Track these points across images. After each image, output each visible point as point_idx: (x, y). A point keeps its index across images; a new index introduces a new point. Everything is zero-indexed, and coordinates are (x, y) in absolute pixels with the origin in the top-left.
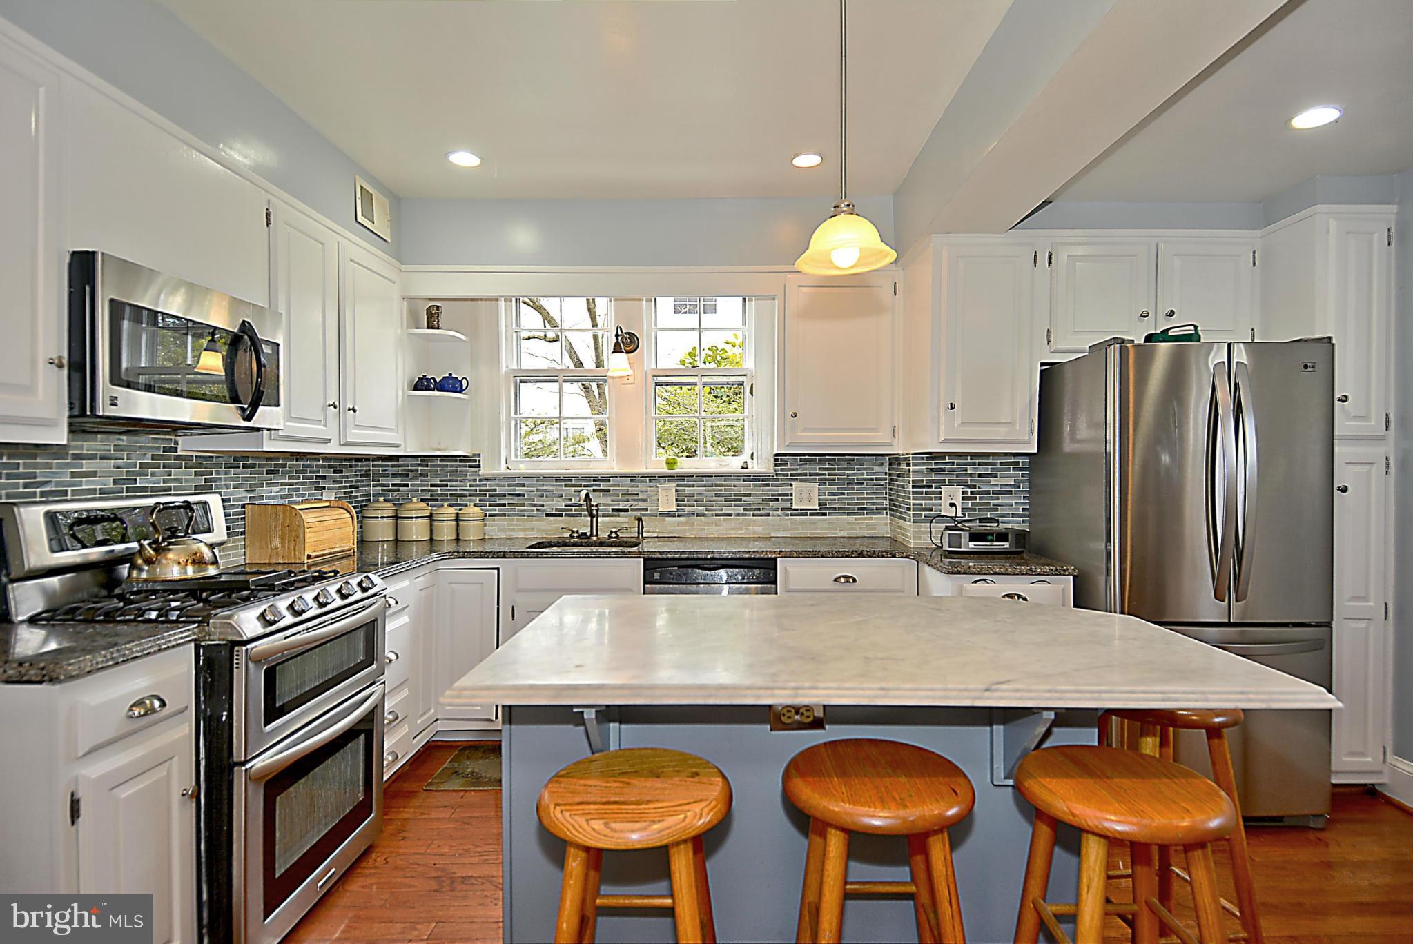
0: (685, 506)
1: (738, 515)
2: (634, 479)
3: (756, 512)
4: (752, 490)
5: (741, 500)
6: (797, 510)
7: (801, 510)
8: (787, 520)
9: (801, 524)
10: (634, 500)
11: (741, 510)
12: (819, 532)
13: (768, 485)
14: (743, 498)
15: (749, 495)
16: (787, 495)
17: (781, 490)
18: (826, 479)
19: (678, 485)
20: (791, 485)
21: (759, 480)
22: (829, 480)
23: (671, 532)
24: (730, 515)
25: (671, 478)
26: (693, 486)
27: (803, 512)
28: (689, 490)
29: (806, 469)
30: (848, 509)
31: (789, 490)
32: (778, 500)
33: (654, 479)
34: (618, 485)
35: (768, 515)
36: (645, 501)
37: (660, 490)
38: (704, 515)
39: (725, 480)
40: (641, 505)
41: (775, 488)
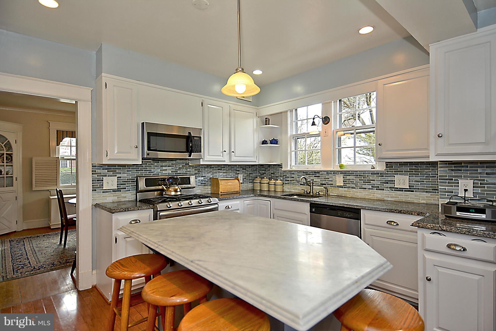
0: (347, 184)
1: (369, 189)
2: (328, 172)
3: (378, 188)
4: (375, 178)
5: (370, 182)
6: (398, 188)
7: (400, 188)
8: (393, 193)
9: (400, 195)
10: (328, 181)
11: (370, 187)
12: (409, 200)
13: (383, 176)
14: (371, 182)
15: (374, 180)
16: (393, 181)
17: (389, 179)
18: (413, 174)
19: (344, 175)
20: (394, 177)
21: (378, 174)
22: (415, 174)
23: (342, 194)
24: (366, 189)
25: (342, 172)
26: (350, 176)
27: (401, 190)
28: (348, 177)
29: (403, 169)
30: (426, 189)
31: (393, 179)
32: (388, 183)
33: (335, 172)
34: (322, 175)
35: (383, 190)
36: (332, 181)
37: (337, 177)
38: (354, 188)
39: (363, 174)
40: (330, 183)
41: (387, 178)
